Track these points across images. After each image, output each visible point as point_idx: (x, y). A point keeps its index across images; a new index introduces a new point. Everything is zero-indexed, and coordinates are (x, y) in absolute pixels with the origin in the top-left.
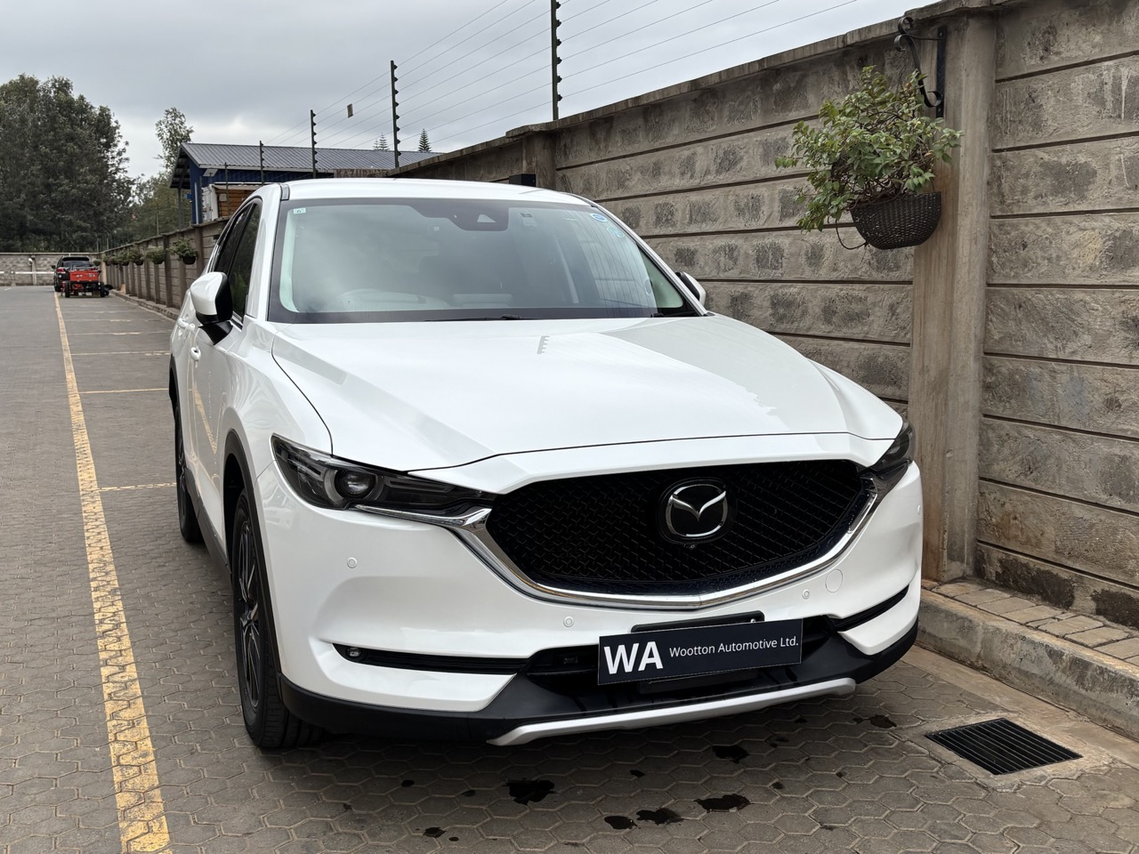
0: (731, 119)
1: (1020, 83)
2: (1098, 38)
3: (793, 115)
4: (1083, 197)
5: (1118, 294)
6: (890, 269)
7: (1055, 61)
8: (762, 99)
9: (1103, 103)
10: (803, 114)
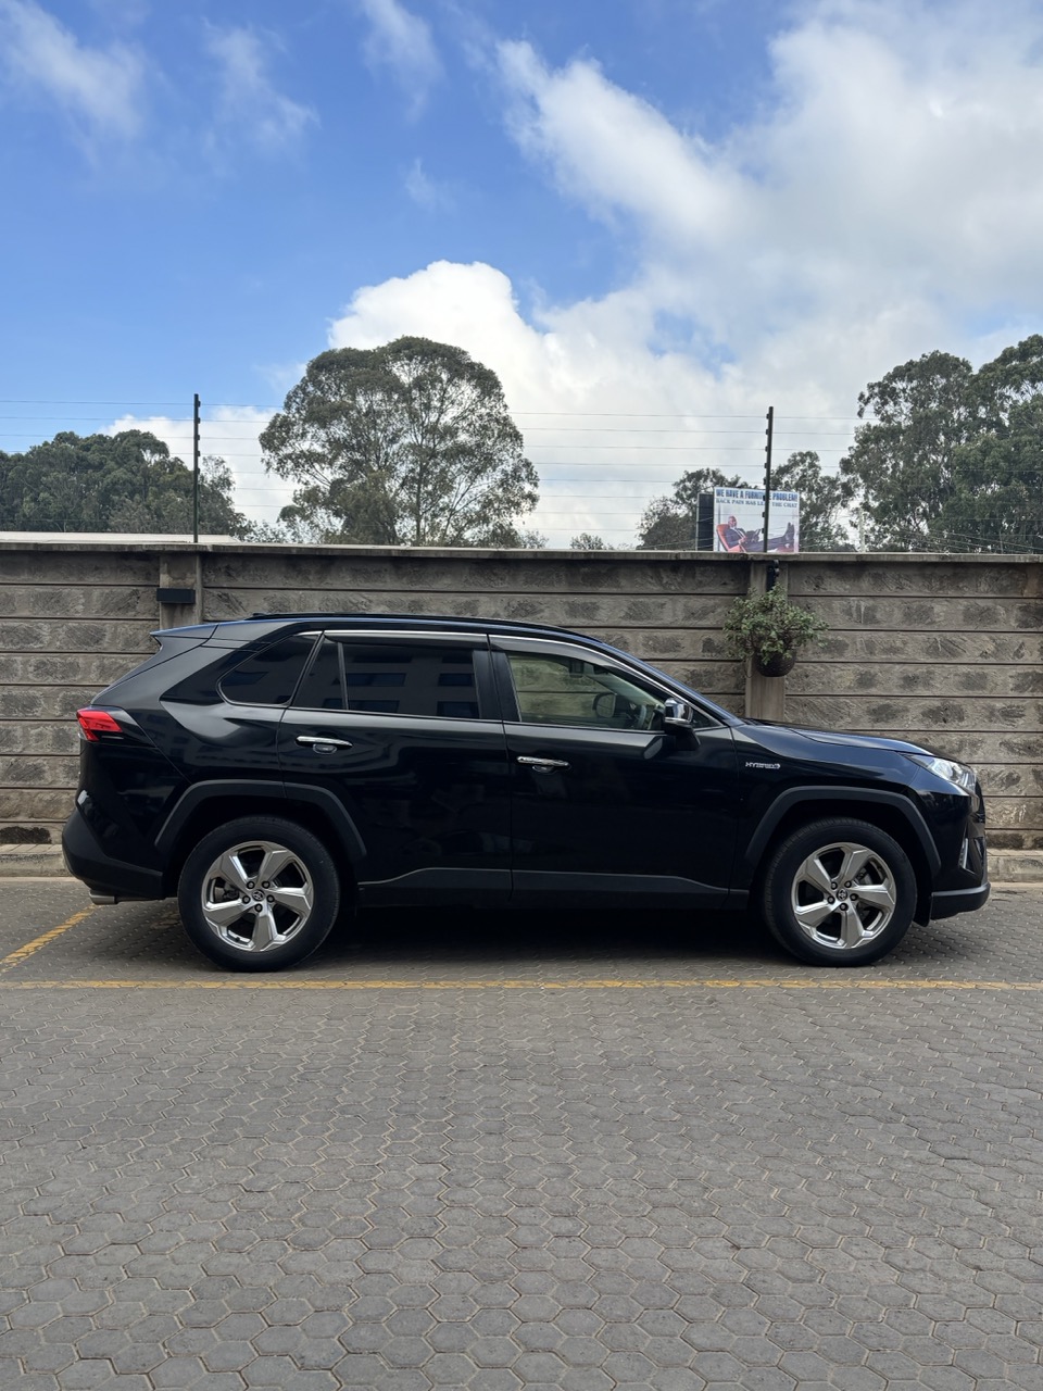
0: (526, 582)
1: (801, 599)
2: (848, 587)
3: (601, 590)
4: (841, 655)
5: (865, 699)
6: (704, 686)
7: (822, 592)
8: (566, 575)
9: (851, 615)
10: (615, 590)
